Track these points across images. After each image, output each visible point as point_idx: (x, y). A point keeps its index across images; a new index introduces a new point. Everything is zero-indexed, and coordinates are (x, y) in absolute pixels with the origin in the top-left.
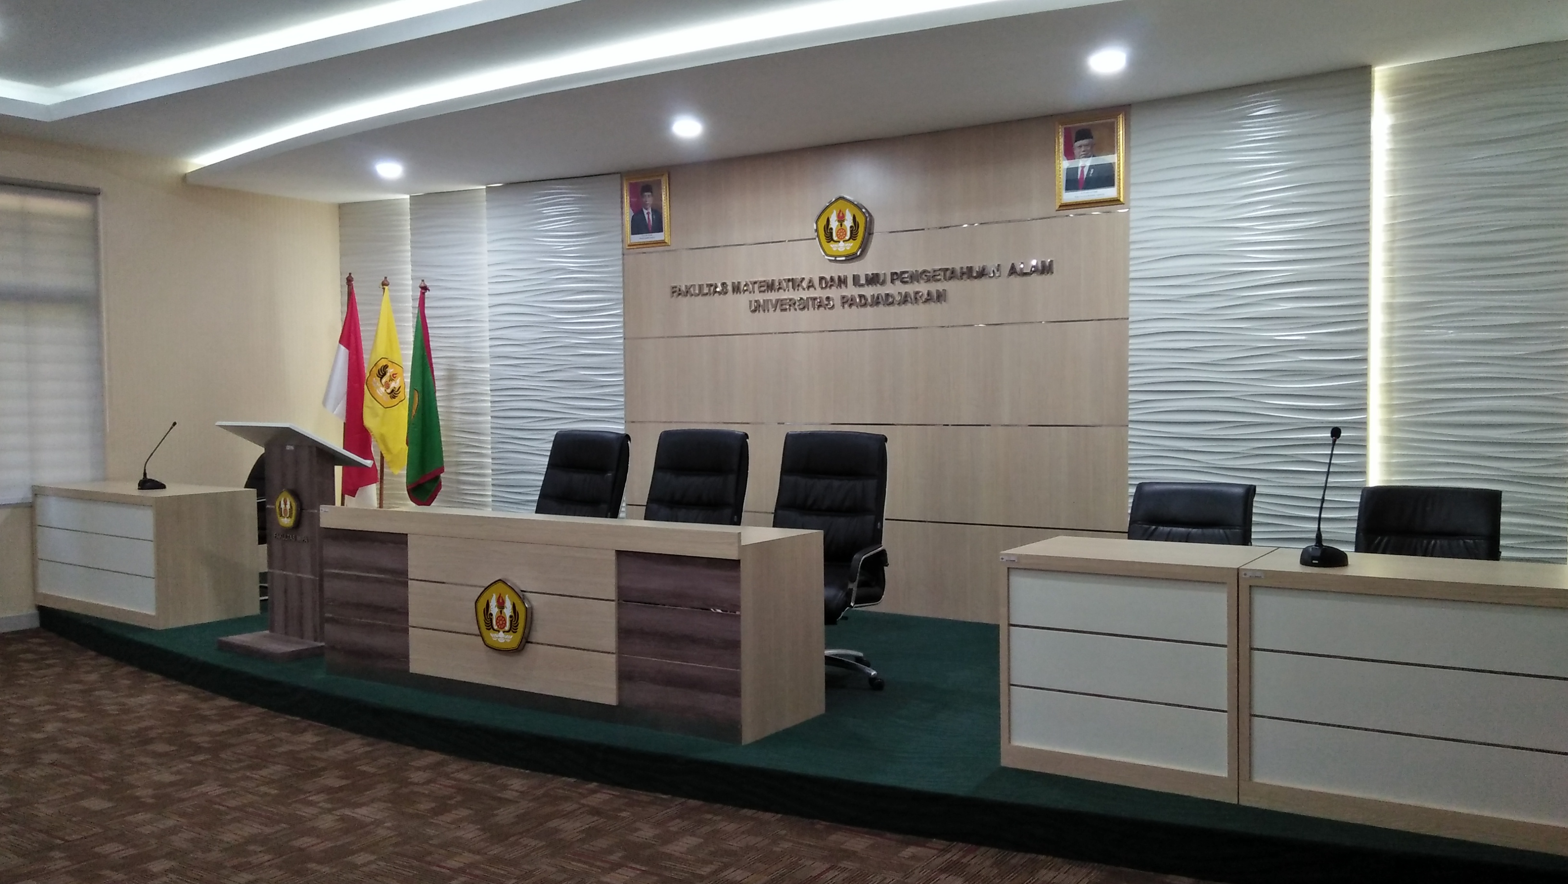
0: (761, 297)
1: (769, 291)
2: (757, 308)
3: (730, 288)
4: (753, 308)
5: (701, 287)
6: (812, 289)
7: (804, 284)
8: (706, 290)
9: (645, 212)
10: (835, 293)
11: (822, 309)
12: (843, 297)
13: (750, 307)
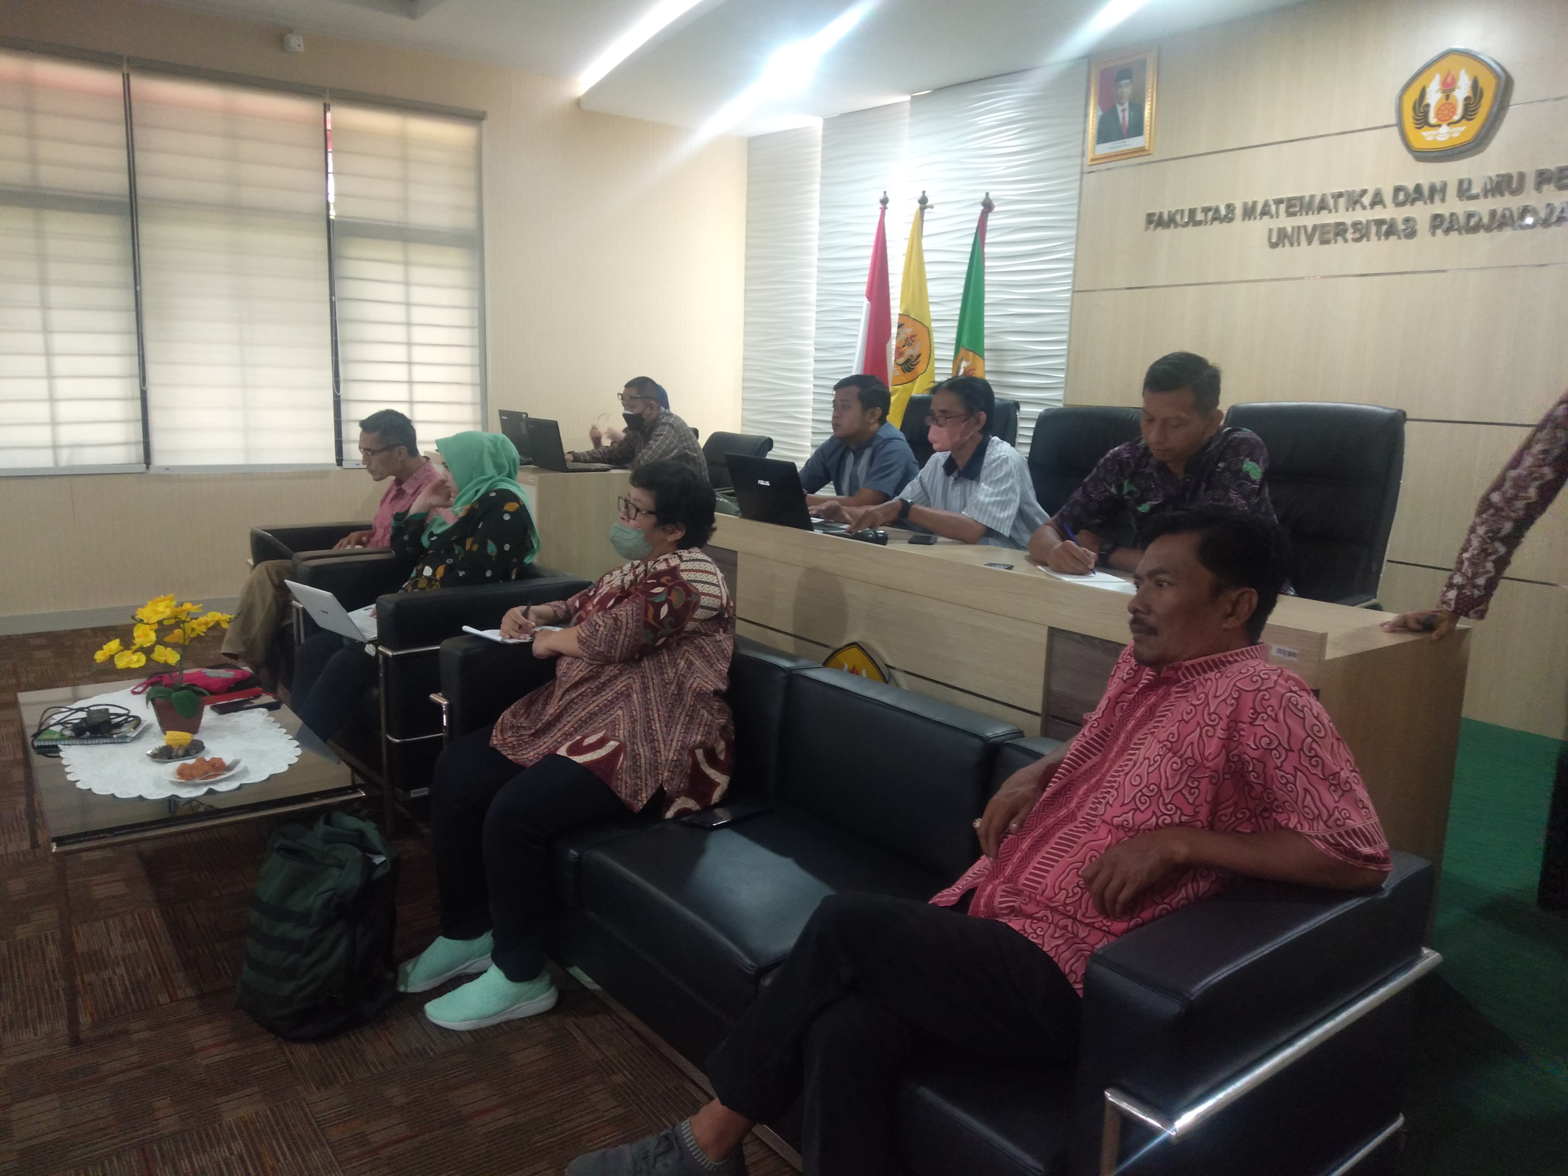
0: (1288, 223)
1: (1304, 213)
2: (1281, 239)
3: (1239, 212)
4: (1274, 240)
5: (1192, 212)
6: (1378, 208)
7: (1366, 200)
8: (1200, 216)
9: (1119, 108)
10: (1421, 212)
11: (1393, 239)
12: (1436, 217)
13: (1270, 238)
